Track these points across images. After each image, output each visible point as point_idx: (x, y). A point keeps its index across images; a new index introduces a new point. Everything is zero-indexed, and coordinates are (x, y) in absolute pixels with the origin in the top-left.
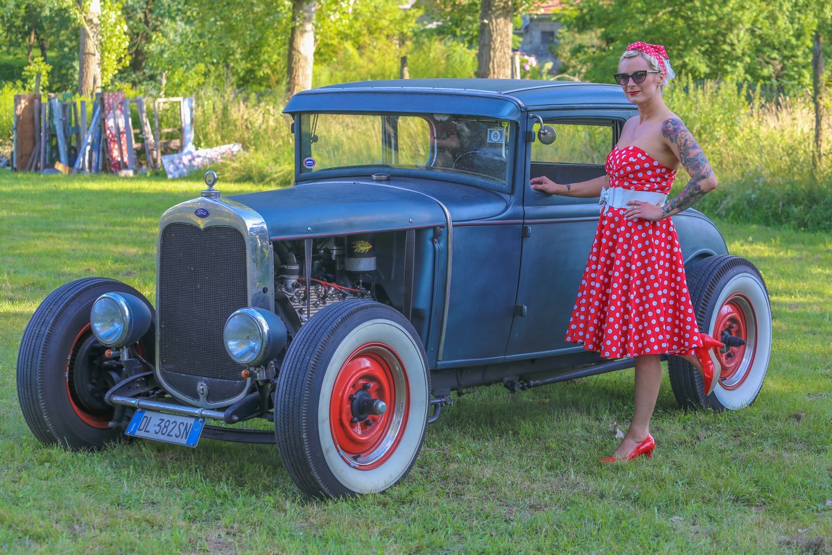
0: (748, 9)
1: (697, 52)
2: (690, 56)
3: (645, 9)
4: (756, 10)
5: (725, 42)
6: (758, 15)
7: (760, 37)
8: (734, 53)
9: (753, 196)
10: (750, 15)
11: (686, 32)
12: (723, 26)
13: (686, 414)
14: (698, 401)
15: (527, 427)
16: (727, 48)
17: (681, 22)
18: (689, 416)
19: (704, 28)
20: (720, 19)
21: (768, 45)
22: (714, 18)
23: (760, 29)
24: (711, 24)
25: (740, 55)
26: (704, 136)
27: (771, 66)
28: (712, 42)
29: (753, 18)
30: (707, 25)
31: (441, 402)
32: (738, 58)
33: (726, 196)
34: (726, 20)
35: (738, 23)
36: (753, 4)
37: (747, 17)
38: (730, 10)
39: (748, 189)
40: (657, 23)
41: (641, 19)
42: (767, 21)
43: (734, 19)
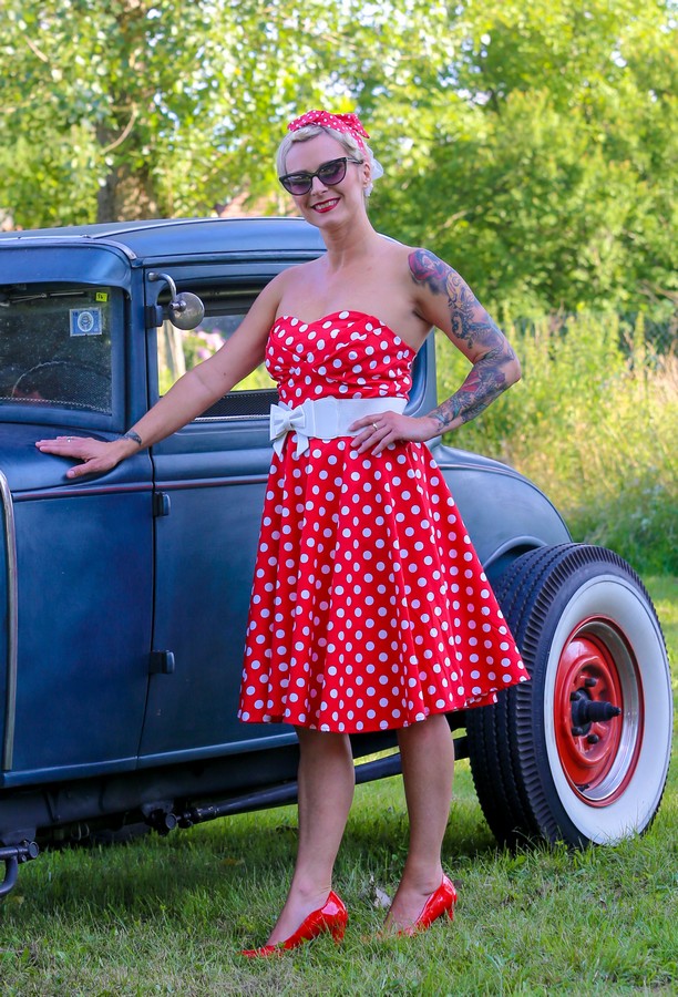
0: (615, 198)
1: (525, 288)
2: (512, 296)
3: (419, 215)
4: (629, 198)
5: (576, 265)
6: (634, 207)
7: (642, 249)
8: (595, 283)
9: (645, 521)
10: (618, 209)
11: (500, 251)
12: (571, 235)
13: (513, 856)
14: (535, 831)
15: (198, 900)
16: (580, 275)
17: (489, 236)
18: (520, 859)
19: (533, 241)
20: (565, 222)
21: (660, 264)
22: (551, 220)
23: (642, 234)
24: (547, 233)
25: (607, 287)
26: (543, 424)
27: (666, 303)
28: (551, 266)
29: (625, 214)
30: (540, 234)
31: (18, 854)
32: (605, 294)
33: (593, 529)
34: (574, 222)
35: (597, 225)
36: (623, 188)
37: (614, 212)
38: (579, 202)
39: (635, 511)
40: (444, 241)
41: (413, 235)
42: (652, 218)
43: (589, 218)
